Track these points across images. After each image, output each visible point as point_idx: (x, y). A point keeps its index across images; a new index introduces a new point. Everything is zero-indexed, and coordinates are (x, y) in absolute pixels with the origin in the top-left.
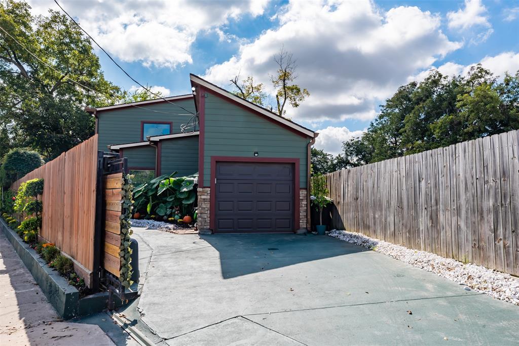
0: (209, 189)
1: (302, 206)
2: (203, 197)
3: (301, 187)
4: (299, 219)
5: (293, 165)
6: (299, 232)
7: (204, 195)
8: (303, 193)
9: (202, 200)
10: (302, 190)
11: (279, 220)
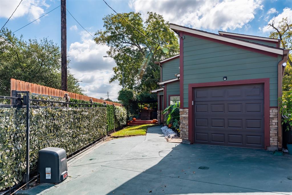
0: (187, 110)
1: (272, 125)
2: (183, 116)
3: (271, 105)
4: (269, 137)
5: (262, 84)
6: (269, 149)
7: (184, 114)
8: (273, 112)
9: (183, 118)
10: (272, 109)
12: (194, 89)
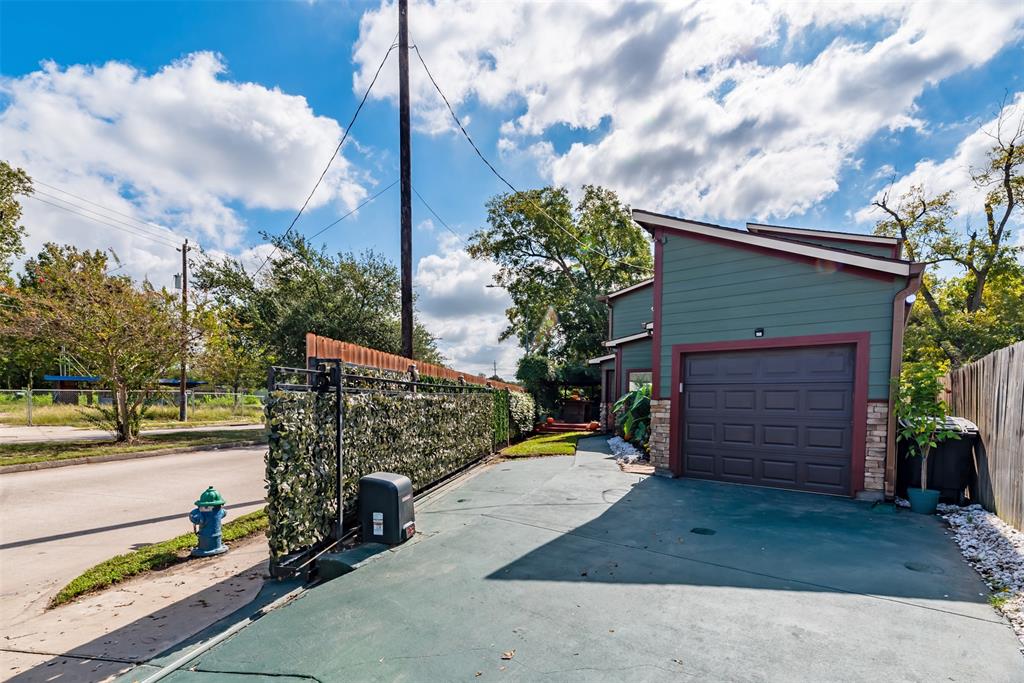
0: (669, 402)
1: (872, 441)
2: (659, 415)
3: (871, 396)
4: (863, 470)
5: (850, 347)
6: (862, 496)
7: (661, 412)
8: (875, 412)
9: (658, 421)
10: (874, 404)
11: (815, 466)
12: (685, 356)
